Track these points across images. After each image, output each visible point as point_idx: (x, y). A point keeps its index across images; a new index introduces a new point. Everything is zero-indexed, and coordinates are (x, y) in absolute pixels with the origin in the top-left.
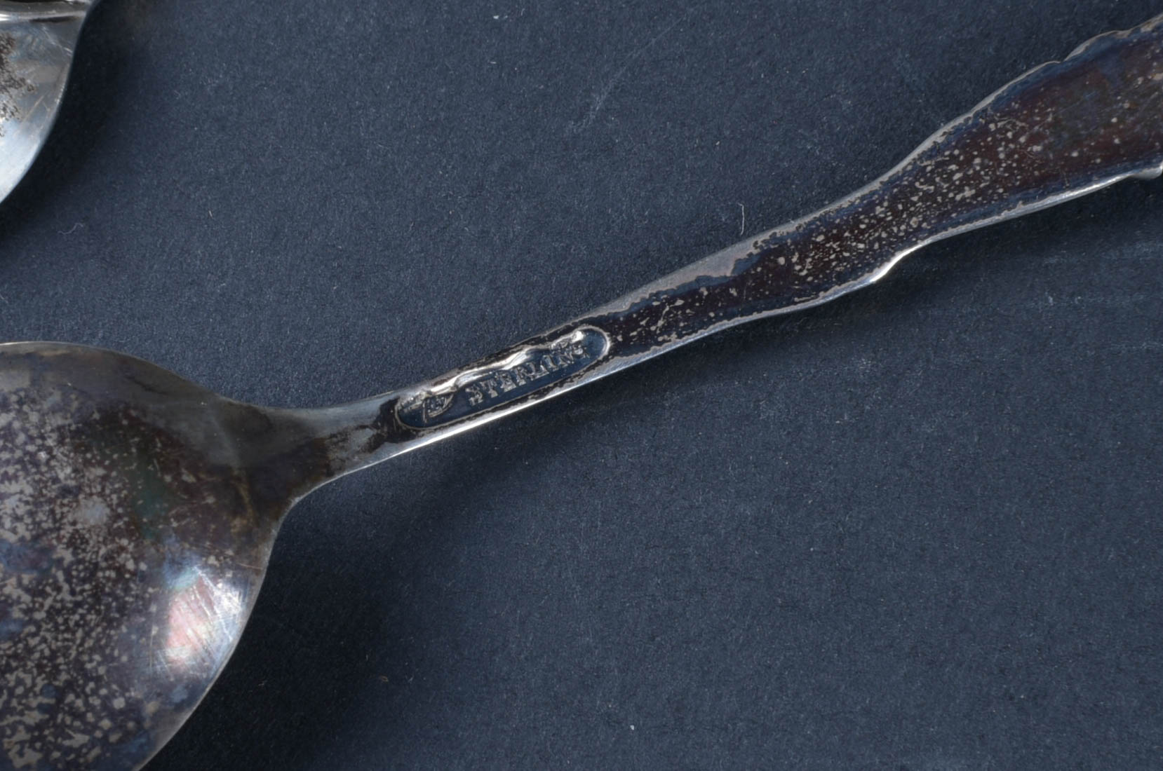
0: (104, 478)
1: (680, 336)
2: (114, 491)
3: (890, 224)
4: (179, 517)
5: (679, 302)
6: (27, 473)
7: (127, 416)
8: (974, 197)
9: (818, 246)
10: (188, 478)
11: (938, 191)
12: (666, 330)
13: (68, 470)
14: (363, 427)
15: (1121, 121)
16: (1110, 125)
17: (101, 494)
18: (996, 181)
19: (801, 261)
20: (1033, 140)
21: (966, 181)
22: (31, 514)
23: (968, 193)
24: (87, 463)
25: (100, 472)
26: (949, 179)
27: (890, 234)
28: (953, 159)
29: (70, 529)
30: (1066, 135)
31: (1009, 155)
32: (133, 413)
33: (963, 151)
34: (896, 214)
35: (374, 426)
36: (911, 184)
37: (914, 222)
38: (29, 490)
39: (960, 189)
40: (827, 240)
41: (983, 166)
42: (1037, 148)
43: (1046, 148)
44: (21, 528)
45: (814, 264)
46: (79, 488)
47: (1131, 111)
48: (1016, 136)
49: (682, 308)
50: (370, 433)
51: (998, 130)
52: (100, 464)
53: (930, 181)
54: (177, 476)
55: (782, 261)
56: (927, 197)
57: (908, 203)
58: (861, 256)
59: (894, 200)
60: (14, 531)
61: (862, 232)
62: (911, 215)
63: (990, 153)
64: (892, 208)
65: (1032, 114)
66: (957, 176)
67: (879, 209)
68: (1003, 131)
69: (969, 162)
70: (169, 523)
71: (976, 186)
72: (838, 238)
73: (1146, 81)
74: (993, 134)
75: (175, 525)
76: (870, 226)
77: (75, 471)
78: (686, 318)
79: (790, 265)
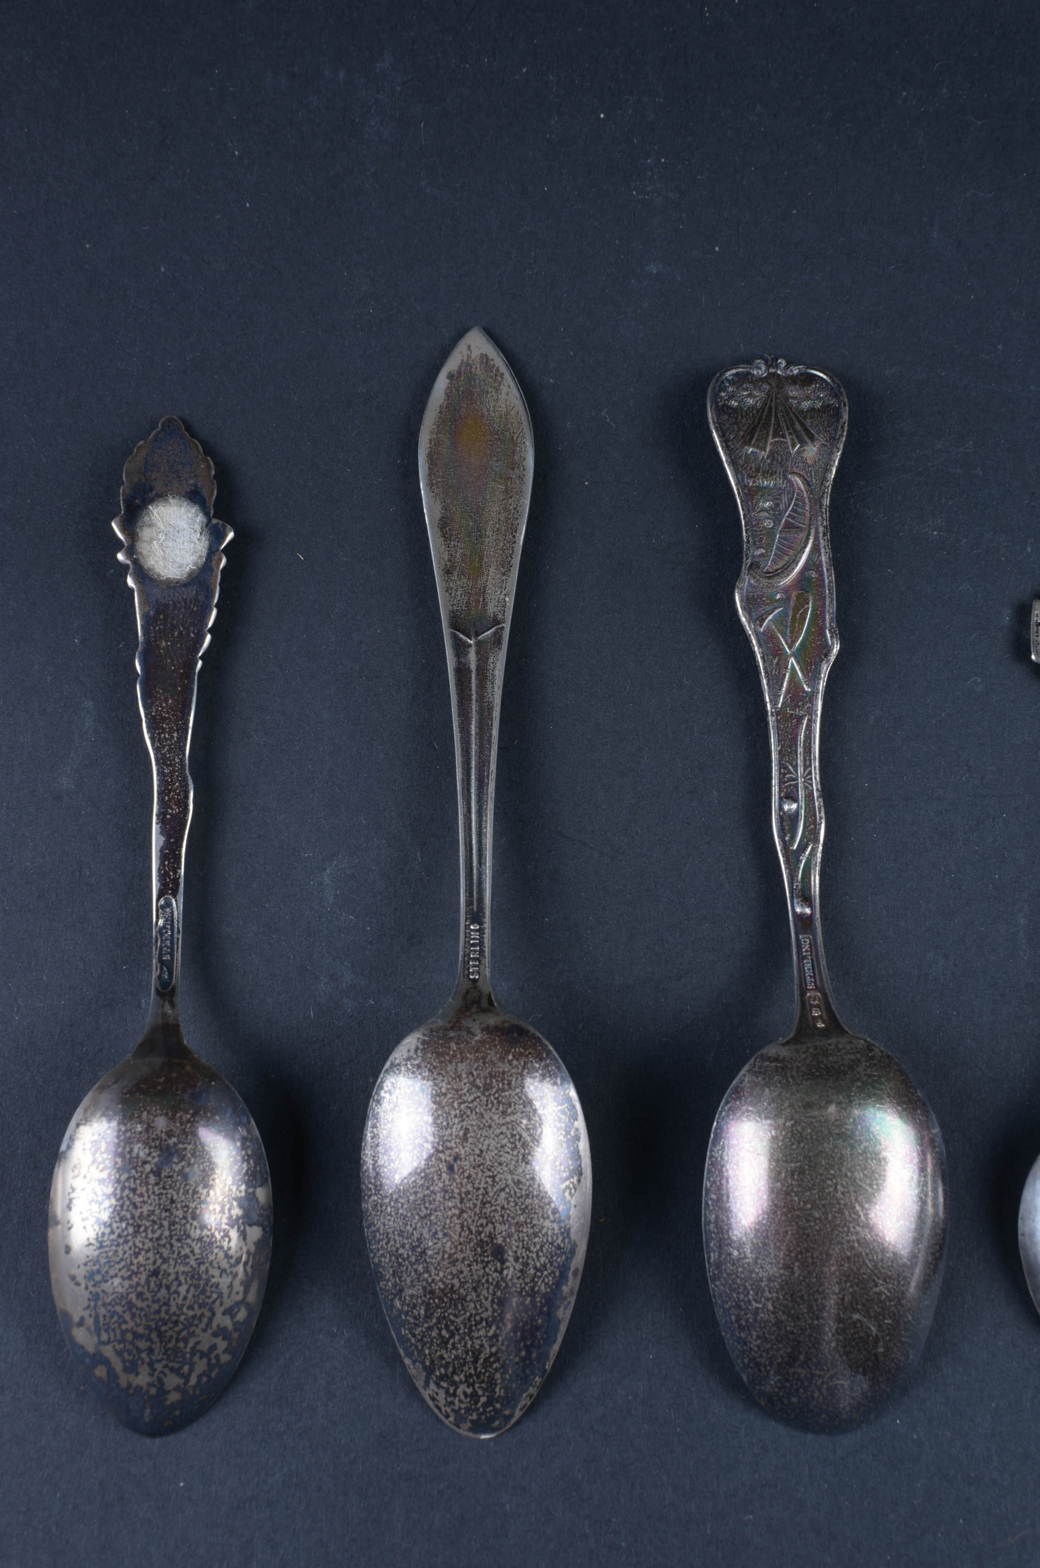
0: (149, 1112)
1: (180, 868)
2: (156, 1111)
3: (174, 770)
4: (177, 1089)
5: (166, 863)
6: (132, 1143)
7: (126, 1094)
8: (178, 733)
9: (169, 800)
10: (162, 1079)
11: (169, 746)
12: (175, 872)
13: (139, 1126)
14: (163, 1005)
15: (174, 666)
16: (174, 671)
17: (155, 1116)
18: (176, 722)
19: (172, 809)
20: (166, 701)
21: (169, 733)
22: (150, 1148)
23: (175, 735)
24: (139, 1117)
25: (145, 1113)
26: (167, 739)
27: (177, 771)
28: (159, 734)
29: (163, 1134)
30: (170, 689)
31: (168, 713)
32: (125, 1091)
33: (158, 729)
34: (171, 765)
35: (164, 1001)
36: (162, 754)
37: (177, 760)
38: (140, 1145)
39: (172, 737)
40: (168, 796)
41: (167, 724)
42: (170, 701)
43: (172, 698)
44: (154, 1154)
45: (175, 805)
46: (148, 1124)
47: (172, 660)
48: (162, 707)
49: (169, 862)
50: (166, 1003)
51: (156, 712)
52: (142, 1112)
53: (164, 747)
54: (159, 1084)
55: (168, 816)
56: (169, 751)
57: (168, 759)
58: (181, 786)
59: (164, 763)
60: (154, 1157)
61: (172, 781)
62: (174, 760)
63: (163, 719)
64: (168, 766)
65: (156, 697)
66: (167, 736)
67: (166, 771)
68: (157, 710)
69: (163, 729)
70: (177, 1095)
71: (175, 731)
72: (170, 791)
73: (163, 649)
74: (157, 715)
75: (179, 1092)
76: (171, 777)
77: (140, 1123)
78: (174, 863)
79: (171, 814)
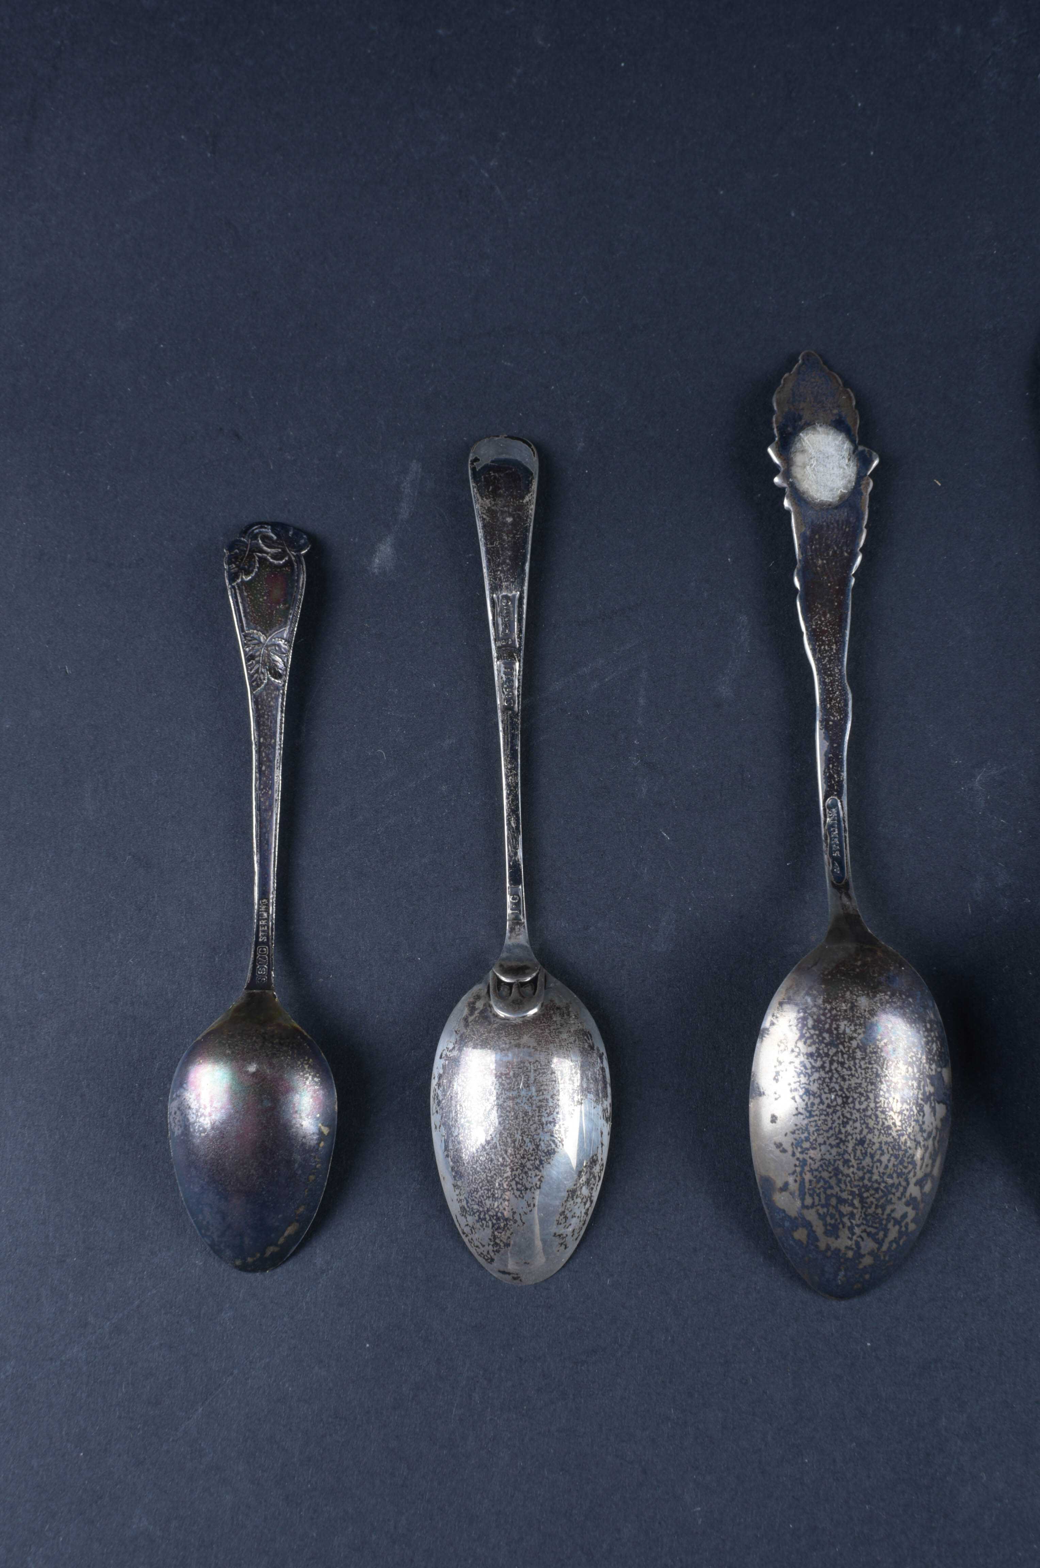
0: (851, 992)
1: (843, 772)
2: (858, 992)
3: (834, 679)
4: (874, 972)
5: (831, 766)
6: (838, 1020)
7: (827, 975)
8: (837, 646)
9: (831, 708)
10: (859, 963)
11: (829, 657)
12: (839, 775)
13: (844, 1005)
14: (841, 897)
15: (830, 582)
16: (830, 587)
17: (857, 996)
18: (834, 635)
19: (834, 716)
20: (825, 615)
21: (829, 645)
22: (856, 1025)
23: (834, 647)
24: (843, 997)
25: (848, 993)
26: (827, 651)
27: (837, 681)
28: (820, 646)
29: (867, 1013)
30: (828, 604)
31: (826, 626)
32: (826, 972)
33: (819, 641)
34: (831, 675)
35: (841, 893)
36: (822, 665)
37: (837, 671)
38: (845, 1022)
39: (832, 649)
40: (830, 704)
41: (826, 637)
42: (828, 616)
43: (830, 612)
44: (859, 1031)
45: (837, 712)
46: (852, 1003)
47: (828, 577)
48: (820, 620)
49: (833, 766)
50: (843, 896)
51: (816, 625)
52: (845, 992)
53: (824, 658)
54: (858, 967)
55: (831, 723)
56: (830, 661)
57: (829, 669)
58: (841, 695)
59: (825, 673)
60: (859, 1034)
61: (832, 690)
62: (834, 670)
63: (823, 632)
64: (829, 676)
65: (815, 611)
66: (826, 648)
67: (827, 680)
68: (817, 624)
69: (823, 641)
70: (875, 977)
71: (833, 643)
72: (831, 700)
73: (819, 566)
74: (817, 628)
75: (876, 975)
76: (832, 686)
77: (845, 1002)
78: (837, 766)
79: (833, 721)
